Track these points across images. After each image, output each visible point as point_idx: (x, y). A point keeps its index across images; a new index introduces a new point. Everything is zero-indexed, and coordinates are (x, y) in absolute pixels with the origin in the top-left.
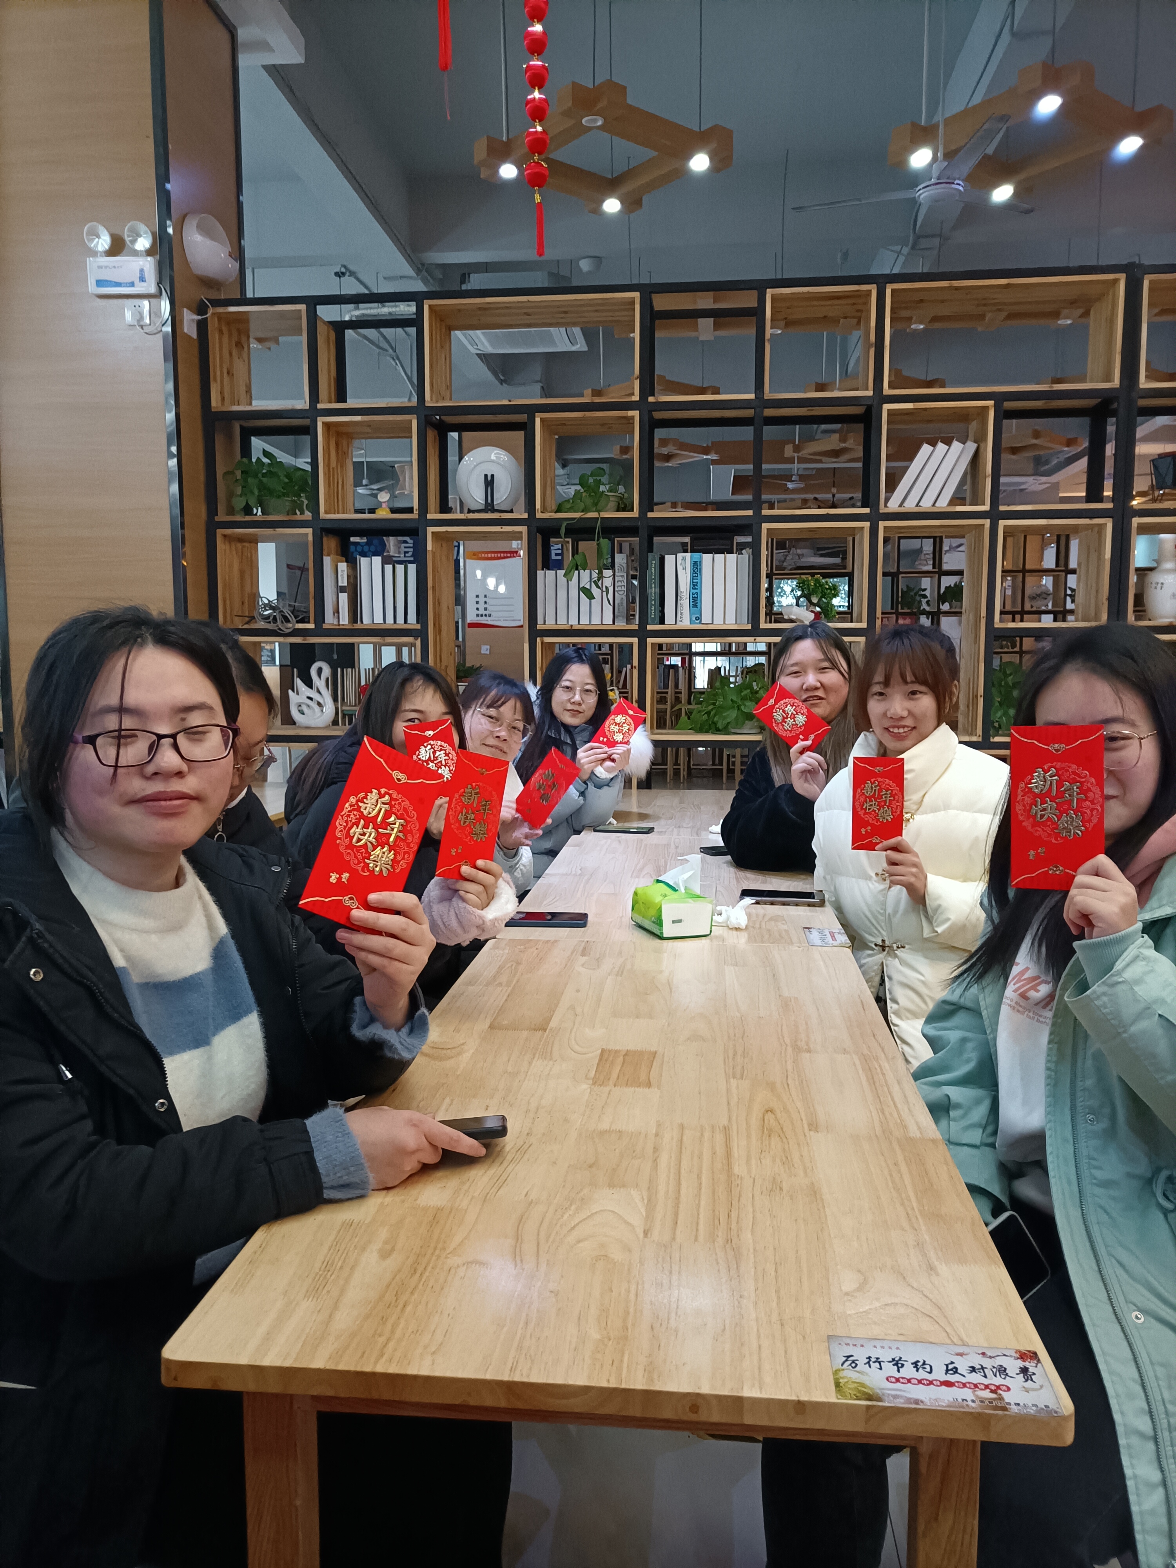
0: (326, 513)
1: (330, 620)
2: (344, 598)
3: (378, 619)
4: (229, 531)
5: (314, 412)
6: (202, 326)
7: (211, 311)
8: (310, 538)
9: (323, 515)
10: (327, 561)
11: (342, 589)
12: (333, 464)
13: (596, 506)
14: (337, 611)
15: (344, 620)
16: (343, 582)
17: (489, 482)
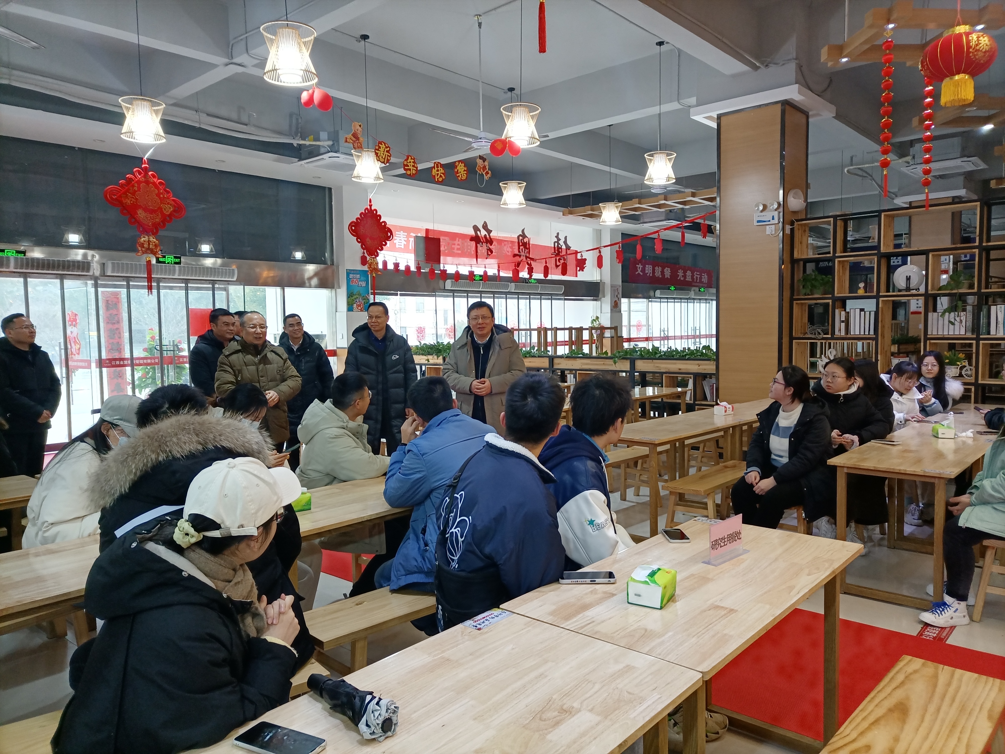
0: (837, 294)
1: (837, 332)
2: (843, 325)
3: (857, 333)
4: (798, 302)
5: (835, 257)
6: (792, 230)
7: (796, 223)
8: (831, 303)
9: (836, 295)
10: (837, 311)
11: (843, 322)
12: (841, 274)
13: (958, 287)
14: (840, 330)
15: (843, 333)
16: (843, 319)
17: (908, 279)
